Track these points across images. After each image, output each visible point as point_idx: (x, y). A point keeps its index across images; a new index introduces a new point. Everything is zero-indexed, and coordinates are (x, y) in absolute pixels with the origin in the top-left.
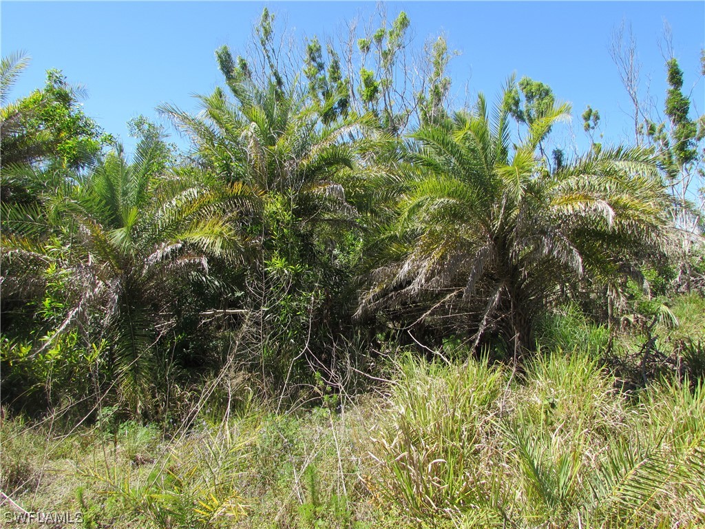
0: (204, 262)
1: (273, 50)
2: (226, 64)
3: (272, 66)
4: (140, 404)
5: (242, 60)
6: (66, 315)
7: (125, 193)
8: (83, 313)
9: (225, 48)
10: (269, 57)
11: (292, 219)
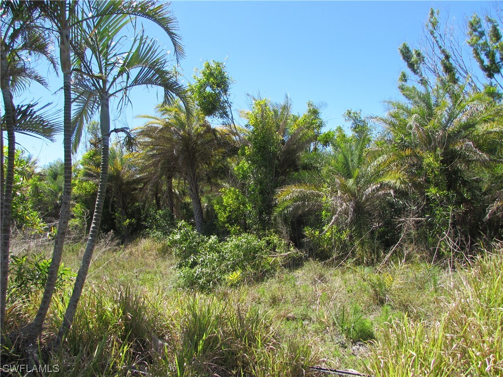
0: (392, 192)
1: (440, 35)
2: (406, 54)
3: (440, 47)
4: (365, 258)
5: (417, 51)
6: (332, 219)
7: (352, 161)
8: (338, 217)
9: (404, 44)
10: (437, 42)
11: (440, 165)
